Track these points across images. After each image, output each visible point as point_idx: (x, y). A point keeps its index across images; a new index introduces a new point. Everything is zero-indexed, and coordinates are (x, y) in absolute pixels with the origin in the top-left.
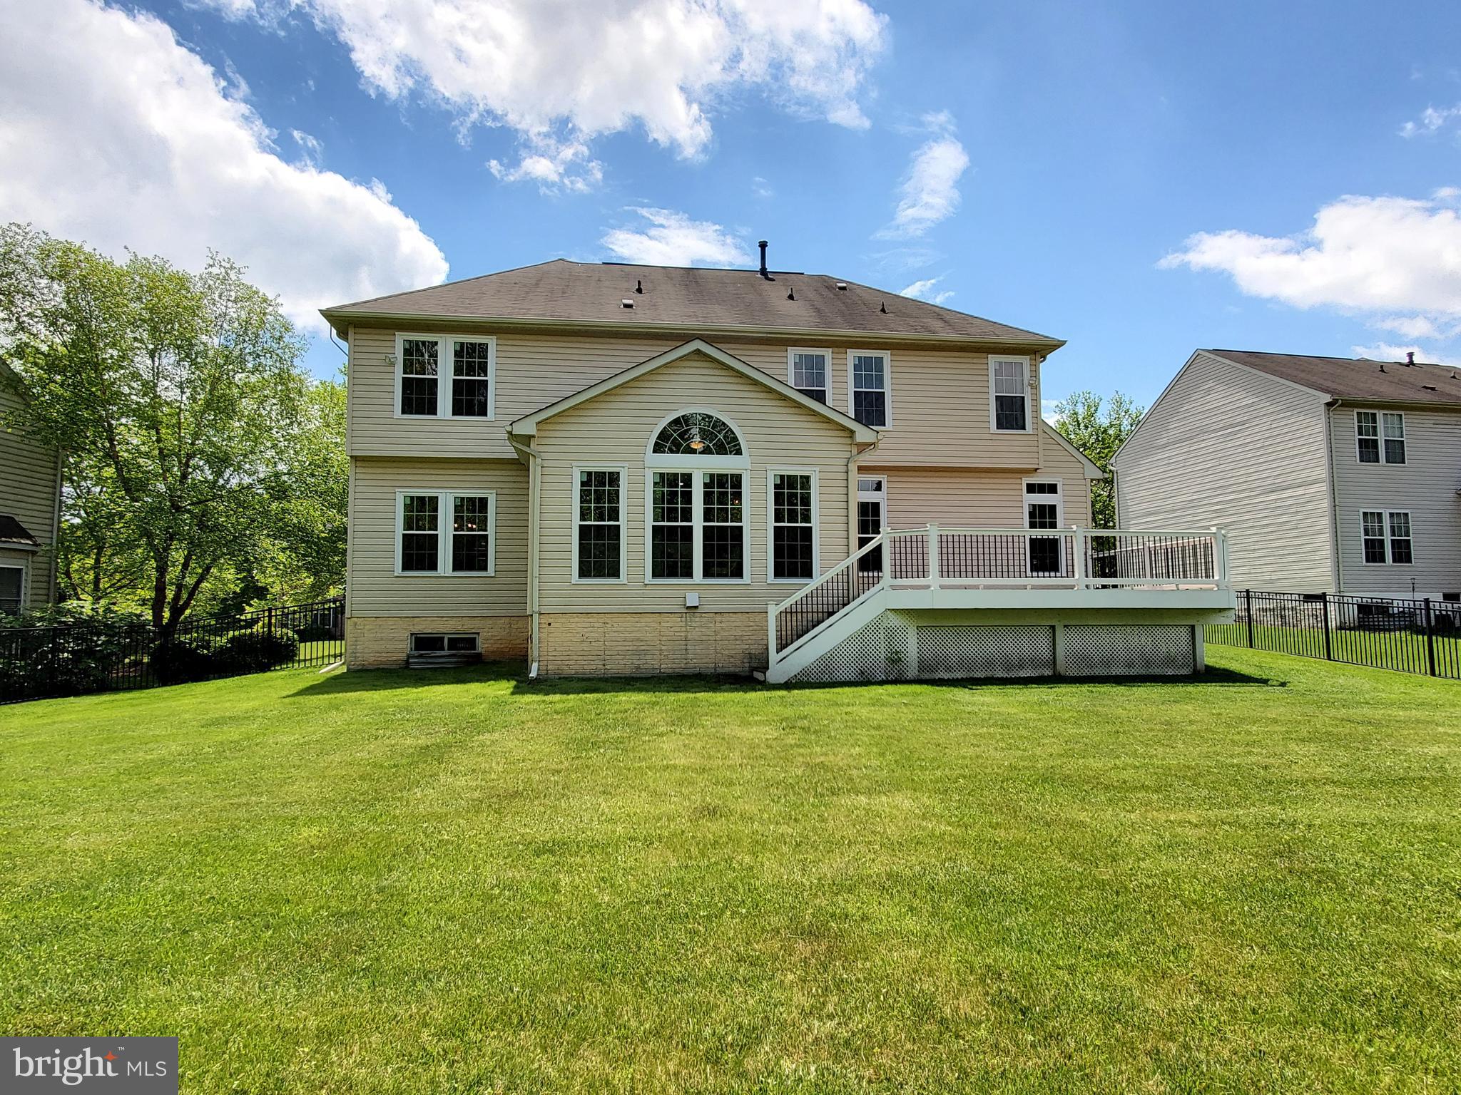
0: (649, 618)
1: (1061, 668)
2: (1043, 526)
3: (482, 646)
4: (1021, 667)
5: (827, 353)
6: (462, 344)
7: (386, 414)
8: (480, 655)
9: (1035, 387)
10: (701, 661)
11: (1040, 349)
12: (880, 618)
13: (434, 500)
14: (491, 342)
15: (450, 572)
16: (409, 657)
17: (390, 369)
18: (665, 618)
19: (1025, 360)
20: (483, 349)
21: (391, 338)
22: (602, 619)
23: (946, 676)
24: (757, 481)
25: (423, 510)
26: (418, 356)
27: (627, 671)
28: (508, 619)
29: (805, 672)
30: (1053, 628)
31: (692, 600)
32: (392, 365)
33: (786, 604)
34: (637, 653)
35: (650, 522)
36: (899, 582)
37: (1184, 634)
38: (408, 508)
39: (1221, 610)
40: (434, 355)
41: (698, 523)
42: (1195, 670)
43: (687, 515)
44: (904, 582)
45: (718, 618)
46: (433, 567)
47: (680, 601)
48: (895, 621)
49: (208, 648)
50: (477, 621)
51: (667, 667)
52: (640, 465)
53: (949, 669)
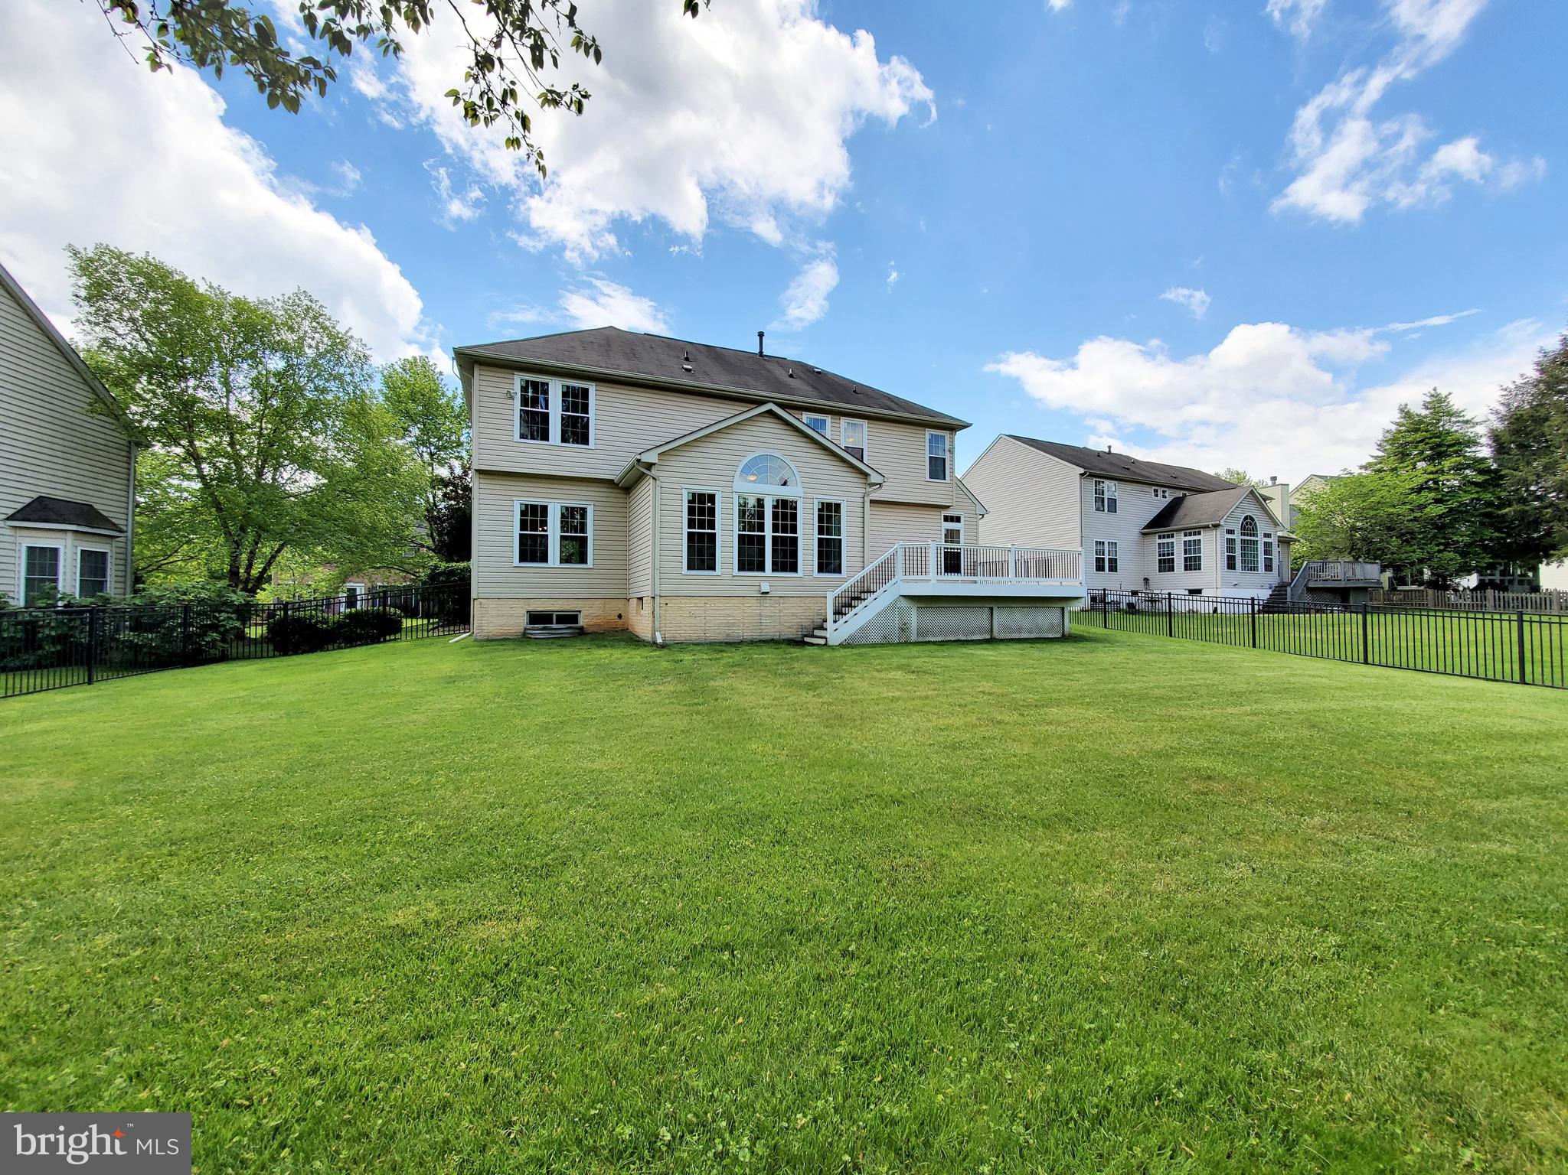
0: (735, 601)
1: (996, 634)
2: (952, 542)
3: (582, 621)
4: (973, 634)
5: (828, 418)
6: (568, 387)
7: (509, 438)
8: (582, 628)
9: (951, 451)
10: (770, 631)
11: (953, 427)
12: (895, 602)
13: (545, 509)
14: (592, 388)
15: (557, 564)
16: (526, 629)
17: (510, 402)
18: (745, 600)
19: (946, 434)
20: (585, 392)
21: (511, 376)
22: (704, 600)
23: (932, 639)
24: (806, 506)
25: (533, 516)
26: (534, 395)
27: (721, 638)
28: (602, 601)
29: (852, 637)
30: (991, 609)
31: (765, 588)
32: (512, 398)
33: (838, 591)
34: (728, 625)
35: (736, 533)
36: (908, 577)
37: (1057, 613)
38: (523, 513)
39: (1077, 598)
40: (546, 392)
41: (768, 533)
42: (1063, 635)
43: (761, 528)
44: (912, 577)
45: (782, 600)
46: (545, 559)
47: (757, 588)
48: (904, 603)
49: (327, 623)
50: (577, 602)
51: (748, 635)
52: (729, 489)
53: (934, 635)
